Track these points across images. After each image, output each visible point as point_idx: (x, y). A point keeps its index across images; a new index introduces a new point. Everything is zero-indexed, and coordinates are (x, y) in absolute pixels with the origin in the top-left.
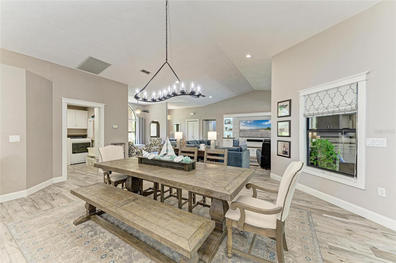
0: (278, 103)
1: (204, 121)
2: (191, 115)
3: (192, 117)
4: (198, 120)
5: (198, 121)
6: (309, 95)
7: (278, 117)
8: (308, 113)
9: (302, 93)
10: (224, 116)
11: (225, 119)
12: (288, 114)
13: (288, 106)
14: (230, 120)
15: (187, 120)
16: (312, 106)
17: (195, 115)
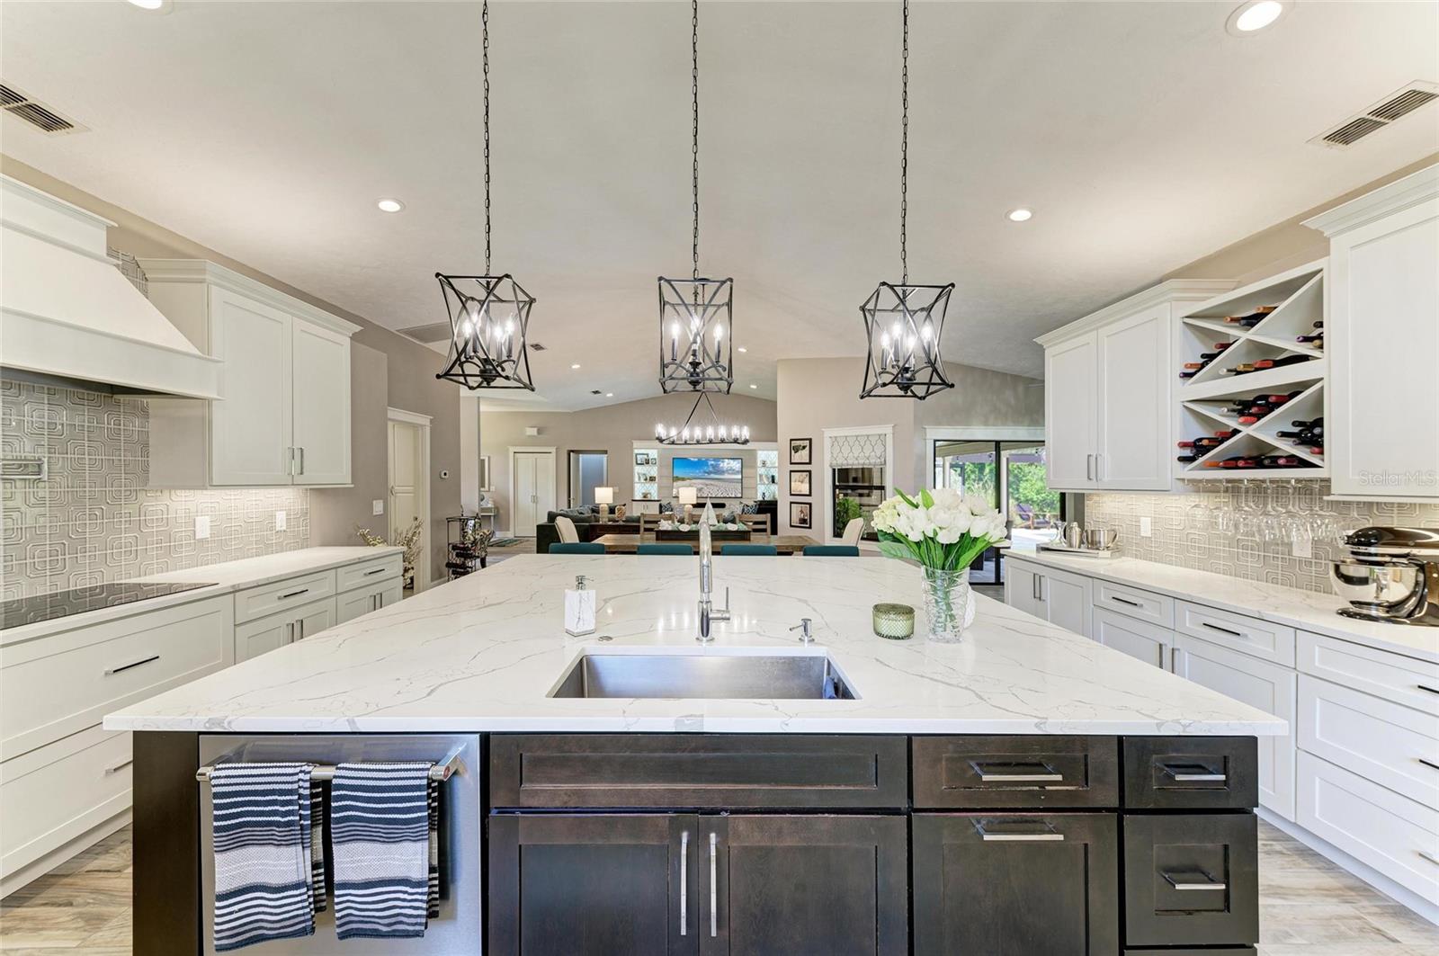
0: (791, 440)
1: (572, 454)
2: (529, 436)
3: (532, 441)
4: (553, 450)
5: (554, 454)
6: (836, 437)
7: (791, 463)
8: (835, 462)
9: (829, 433)
10: (636, 444)
11: (636, 451)
12: (808, 461)
13: (808, 448)
14: (647, 455)
15: (512, 449)
16: (840, 454)
17: (540, 436)
